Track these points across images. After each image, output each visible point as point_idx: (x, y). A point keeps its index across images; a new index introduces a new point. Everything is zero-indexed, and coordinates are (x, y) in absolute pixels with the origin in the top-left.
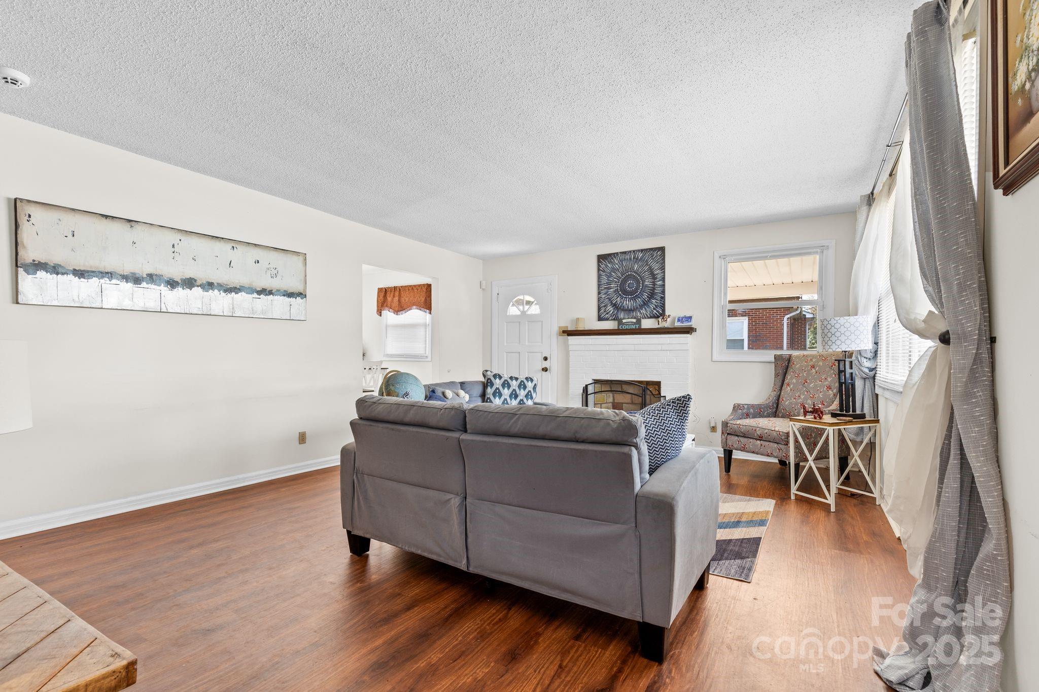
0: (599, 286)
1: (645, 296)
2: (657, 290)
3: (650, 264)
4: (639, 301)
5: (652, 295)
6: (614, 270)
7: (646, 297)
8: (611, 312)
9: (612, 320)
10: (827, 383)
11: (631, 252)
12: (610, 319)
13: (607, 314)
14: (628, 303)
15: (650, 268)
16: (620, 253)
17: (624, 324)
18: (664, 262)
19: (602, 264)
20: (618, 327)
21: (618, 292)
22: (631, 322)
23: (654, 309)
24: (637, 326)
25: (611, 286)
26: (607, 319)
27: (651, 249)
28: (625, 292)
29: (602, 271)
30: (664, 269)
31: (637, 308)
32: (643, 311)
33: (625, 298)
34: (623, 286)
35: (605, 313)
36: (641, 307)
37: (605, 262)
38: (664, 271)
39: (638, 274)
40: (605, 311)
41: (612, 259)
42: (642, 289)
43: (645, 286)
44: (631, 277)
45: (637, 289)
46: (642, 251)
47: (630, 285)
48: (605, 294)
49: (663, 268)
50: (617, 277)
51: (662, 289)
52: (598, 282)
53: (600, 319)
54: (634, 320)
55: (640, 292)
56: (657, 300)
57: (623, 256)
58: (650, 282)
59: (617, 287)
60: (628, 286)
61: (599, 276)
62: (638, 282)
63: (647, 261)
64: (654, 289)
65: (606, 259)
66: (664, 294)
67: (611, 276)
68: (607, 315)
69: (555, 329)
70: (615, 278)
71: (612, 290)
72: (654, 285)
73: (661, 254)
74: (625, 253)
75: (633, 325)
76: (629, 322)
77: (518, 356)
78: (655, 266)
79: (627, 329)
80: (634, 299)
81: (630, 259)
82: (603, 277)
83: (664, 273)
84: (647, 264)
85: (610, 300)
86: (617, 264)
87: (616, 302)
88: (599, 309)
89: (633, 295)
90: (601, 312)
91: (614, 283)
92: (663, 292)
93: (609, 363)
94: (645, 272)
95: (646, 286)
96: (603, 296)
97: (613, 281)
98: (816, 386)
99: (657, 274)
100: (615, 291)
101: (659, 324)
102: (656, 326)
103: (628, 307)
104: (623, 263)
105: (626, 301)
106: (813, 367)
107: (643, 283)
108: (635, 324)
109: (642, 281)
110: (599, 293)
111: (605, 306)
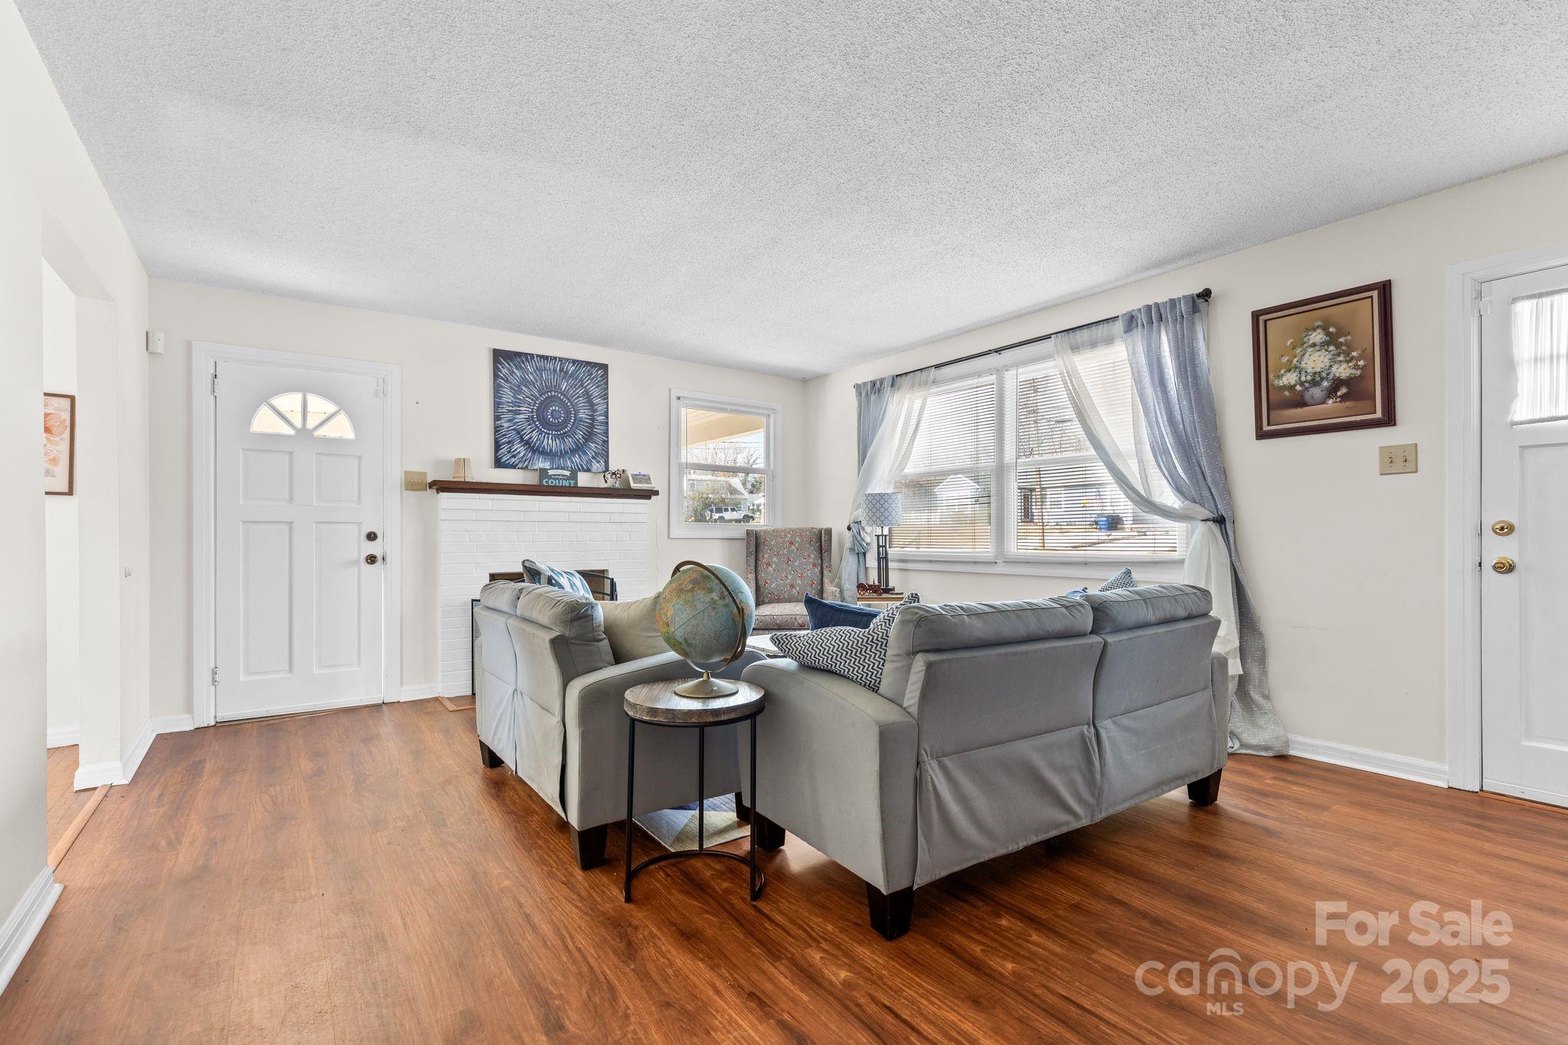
0: (497, 405)
1: (579, 435)
2: (596, 428)
3: (587, 386)
4: (570, 442)
5: (589, 436)
6: (525, 382)
7: (580, 437)
8: (521, 455)
9: (522, 468)
10: (811, 560)
11: (555, 358)
12: (520, 465)
13: (514, 456)
14: (550, 443)
15: (587, 392)
16: (537, 356)
17: (550, 477)
18: (607, 388)
19: (503, 367)
20: (541, 480)
21: (534, 422)
22: (562, 475)
23: (593, 458)
24: (572, 482)
25: (521, 408)
26: (513, 466)
27: (588, 363)
28: (545, 423)
29: (502, 378)
30: (607, 398)
31: (566, 453)
32: (576, 459)
33: (546, 433)
34: (543, 412)
35: (509, 455)
36: (573, 452)
37: (510, 365)
38: (608, 402)
39: (565, 396)
40: (509, 452)
41: (523, 362)
42: (573, 423)
43: (578, 420)
44: (555, 401)
45: (566, 422)
46: (574, 362)
47: (554, 413)
48: (509, 421)
49: (605, 397)
50: (532, 395)
51: (604, 428)
52: (495, 397)
53: (499, 463)
54: (568, 473)
55: (571, 428)
56: (597, 444)
57: (542, 363)
58: (588, 415)
59: (532, 412)
60: (552, 415)
61: (497, 390)
62: (568, 413)
63: (581, 380)
64: (592, 426)
65: (512, 361)
66: (607, 437)
67: (520, 391)
68: (513, 460)
69: (397, 476)
70: (527, 397)
71: (522, 416)
72: (593, 420)
73: (604, 375)
74: (545, 358)
75: (566, 480)
76: (559, 475)
77: (287, 532)
78: (595, 392)
79: (555, 486)
80: (562, 437)
81: (555, 370)
82: (505, 390)
83: (608, 405)
84: (582, 385)
85: (519, 433)
86: (531, 373)
87: (531, 438)
88: (497, 446)
89: (559, 429)
90: (500, 452)
91: (526, 405)
92: (606, 433)
93: (522, 544)
94: (579, 397)
95: (581, 420)
96: (506, 425)
97: (524, 401)
98: (801, 564)
99: (597, 405)
100: (527, 420)
101: (606, 482)
102: (603, 485)
103: (551, 450)
104: (541, 375)
105: (548, 438)
106: (791, 543)
107: (575, 414)
108: (568, 478)
109: (574, 410)
110: (497, 418)
111: (509, 443)
